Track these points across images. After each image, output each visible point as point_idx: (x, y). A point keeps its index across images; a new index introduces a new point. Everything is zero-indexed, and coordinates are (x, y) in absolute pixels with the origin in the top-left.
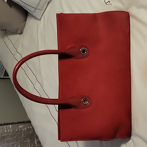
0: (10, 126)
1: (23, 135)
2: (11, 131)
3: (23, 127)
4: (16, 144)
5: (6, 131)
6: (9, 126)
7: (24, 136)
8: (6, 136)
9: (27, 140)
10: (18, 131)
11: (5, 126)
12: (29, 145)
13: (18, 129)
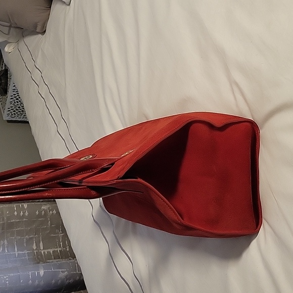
0: (24, 205)
1: (49, 222)
2: (27, 214)
3: (49, 208)
4: (35, 238)
5: (16, 213)
6: (22, 206)
7: (51, 225)
8: (17, 222)
9: (58, 233)
10: (40, 216)
11: (15, 205)
12: (61, 243)
13: (40, 212)
